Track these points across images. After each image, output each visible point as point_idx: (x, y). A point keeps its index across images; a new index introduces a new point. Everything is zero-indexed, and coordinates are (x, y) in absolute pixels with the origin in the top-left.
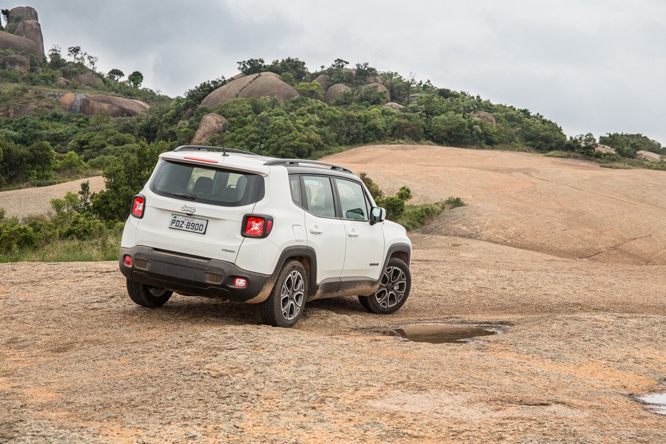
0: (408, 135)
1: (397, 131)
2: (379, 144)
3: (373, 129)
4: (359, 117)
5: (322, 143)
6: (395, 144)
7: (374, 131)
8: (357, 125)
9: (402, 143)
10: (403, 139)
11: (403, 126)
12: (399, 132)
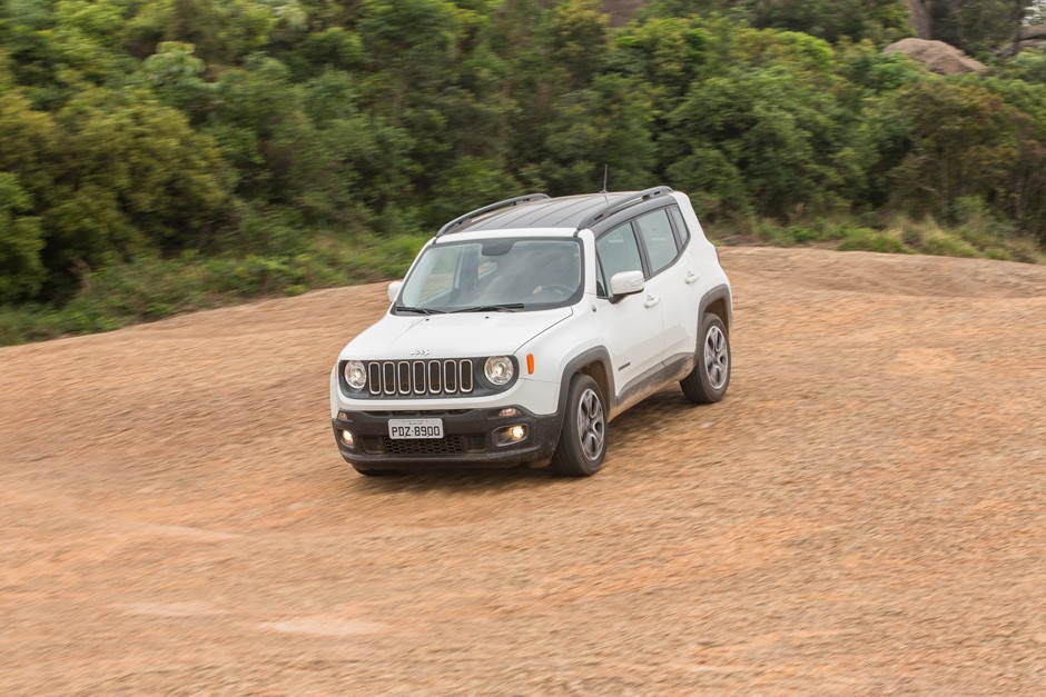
0: (991, 197)
1: (910, 165)
2: (765, 239)
3: (731, 131)
4: (646, 49)
5: (213, 188)
6: (883, 247)
7: (734, 146)
8: (609, 94)
9: (937, 249)
10: (951, 220)
11: (956, 124)
12: (927, 170)
